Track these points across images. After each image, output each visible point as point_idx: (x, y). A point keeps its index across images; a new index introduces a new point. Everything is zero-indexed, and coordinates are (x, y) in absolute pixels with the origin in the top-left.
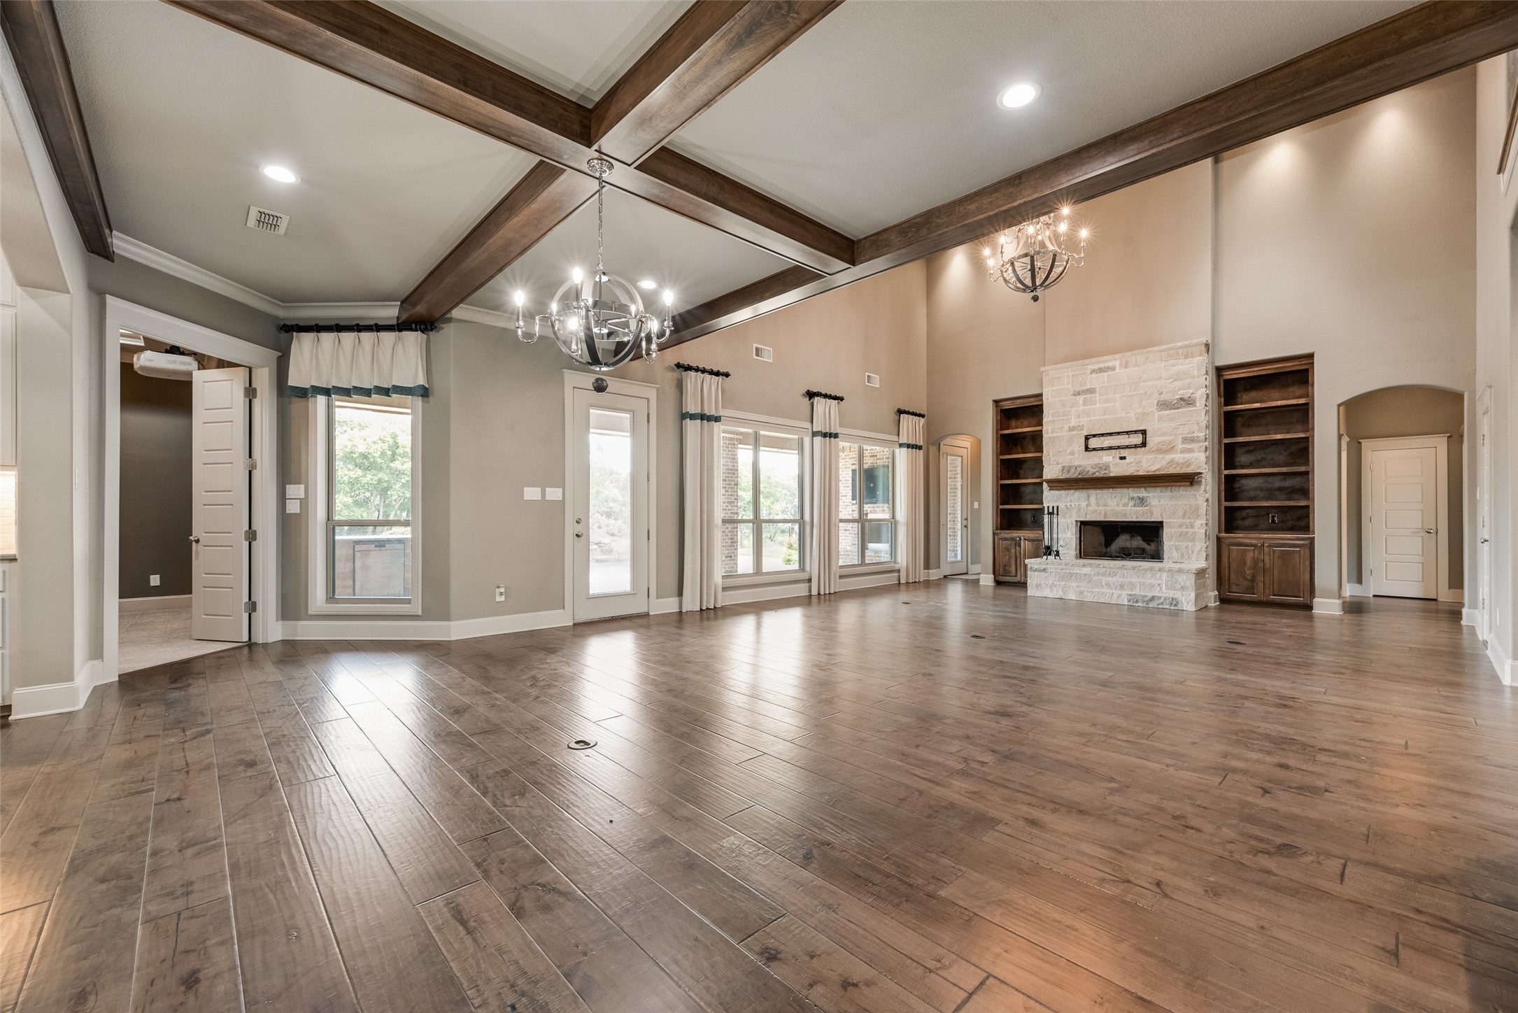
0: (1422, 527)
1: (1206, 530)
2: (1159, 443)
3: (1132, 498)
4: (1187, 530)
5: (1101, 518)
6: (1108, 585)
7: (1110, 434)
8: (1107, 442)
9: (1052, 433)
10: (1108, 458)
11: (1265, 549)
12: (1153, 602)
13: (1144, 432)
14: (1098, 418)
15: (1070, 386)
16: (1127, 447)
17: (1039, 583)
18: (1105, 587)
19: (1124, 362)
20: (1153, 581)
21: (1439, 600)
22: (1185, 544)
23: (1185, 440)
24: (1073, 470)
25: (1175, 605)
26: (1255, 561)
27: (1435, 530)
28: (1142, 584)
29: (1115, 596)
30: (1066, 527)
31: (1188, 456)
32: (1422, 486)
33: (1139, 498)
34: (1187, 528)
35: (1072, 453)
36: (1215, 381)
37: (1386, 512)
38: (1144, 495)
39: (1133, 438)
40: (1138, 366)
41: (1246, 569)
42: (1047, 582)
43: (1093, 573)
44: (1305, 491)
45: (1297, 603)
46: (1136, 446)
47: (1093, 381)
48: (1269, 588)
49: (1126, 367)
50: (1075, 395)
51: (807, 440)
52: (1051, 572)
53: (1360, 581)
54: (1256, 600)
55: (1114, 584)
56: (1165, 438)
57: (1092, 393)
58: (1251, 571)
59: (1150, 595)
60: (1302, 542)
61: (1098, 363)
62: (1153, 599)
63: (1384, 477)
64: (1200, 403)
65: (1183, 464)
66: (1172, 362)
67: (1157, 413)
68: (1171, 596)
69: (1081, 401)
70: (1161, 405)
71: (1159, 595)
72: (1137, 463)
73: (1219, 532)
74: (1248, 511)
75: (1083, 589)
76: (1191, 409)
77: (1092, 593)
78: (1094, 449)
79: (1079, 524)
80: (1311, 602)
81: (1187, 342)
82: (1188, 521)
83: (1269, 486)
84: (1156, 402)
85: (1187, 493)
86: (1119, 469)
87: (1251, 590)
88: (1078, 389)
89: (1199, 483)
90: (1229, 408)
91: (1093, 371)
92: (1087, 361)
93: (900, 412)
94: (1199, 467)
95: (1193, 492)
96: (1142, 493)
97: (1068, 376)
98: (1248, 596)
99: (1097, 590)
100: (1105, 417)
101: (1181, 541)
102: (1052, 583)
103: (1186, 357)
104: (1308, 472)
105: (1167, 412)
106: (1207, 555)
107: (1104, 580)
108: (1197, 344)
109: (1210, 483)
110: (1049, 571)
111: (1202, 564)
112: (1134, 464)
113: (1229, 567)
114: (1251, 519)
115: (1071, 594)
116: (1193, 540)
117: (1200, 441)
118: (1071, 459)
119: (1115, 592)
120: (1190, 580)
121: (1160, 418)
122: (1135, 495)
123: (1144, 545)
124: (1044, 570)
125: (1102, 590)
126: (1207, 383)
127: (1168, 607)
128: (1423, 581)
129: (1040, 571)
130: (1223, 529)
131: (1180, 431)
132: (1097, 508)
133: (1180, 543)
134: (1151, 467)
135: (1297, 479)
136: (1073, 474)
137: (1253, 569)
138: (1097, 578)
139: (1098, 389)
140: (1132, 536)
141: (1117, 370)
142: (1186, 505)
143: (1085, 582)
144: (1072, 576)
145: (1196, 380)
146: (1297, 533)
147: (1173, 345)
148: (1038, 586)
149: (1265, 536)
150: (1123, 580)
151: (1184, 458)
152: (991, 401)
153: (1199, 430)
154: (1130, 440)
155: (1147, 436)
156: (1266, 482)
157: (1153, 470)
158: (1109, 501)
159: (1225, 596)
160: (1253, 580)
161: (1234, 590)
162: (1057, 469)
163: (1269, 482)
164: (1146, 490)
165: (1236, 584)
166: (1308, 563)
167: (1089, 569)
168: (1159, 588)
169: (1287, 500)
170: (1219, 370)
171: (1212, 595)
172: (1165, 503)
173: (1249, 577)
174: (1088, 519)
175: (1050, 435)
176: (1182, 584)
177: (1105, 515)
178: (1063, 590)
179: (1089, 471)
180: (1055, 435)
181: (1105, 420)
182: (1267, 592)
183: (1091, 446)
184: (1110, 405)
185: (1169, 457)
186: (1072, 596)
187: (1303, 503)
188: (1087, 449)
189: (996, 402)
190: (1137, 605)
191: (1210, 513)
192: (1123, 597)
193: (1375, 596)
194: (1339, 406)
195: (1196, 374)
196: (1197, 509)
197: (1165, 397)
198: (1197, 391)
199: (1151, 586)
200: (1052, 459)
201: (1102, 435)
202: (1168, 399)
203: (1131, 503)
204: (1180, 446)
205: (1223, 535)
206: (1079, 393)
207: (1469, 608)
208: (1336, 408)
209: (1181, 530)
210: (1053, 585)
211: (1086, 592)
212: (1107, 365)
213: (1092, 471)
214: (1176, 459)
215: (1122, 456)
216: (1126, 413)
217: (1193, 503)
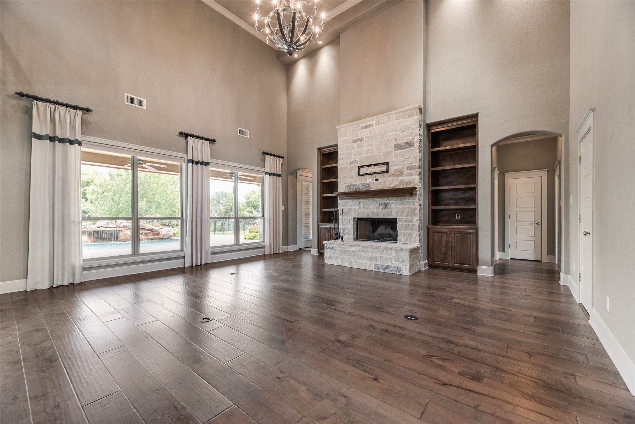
0: (534, 221)
1: (419, 224)
2: (395, 170)
3: (381, 204)
4: (409, 223)
5: (366, 216)
6: (364, 258)
7: (371, 165)
8: (369, 170)
9: (342, 165)
10: (369, 180)
11: (452, 235)
12: (387, 269)
13: (387, 164)
14: (364, 156)
15: (350, 137)
16: (379, 173)
17: (330, 256)
18: (363, 259)
19: (377, 121)
20: (387, 256)
21: (543, 261)
22: (408, 232)
24: (352, 187)
25: (399, 272)
26: (447, 242)
27: (541, 223)
28: (382, 258)
29: (368, 265)
30: (349, 221)
31: (410, 178)
32: (534, 198)
33: (385, 204)
34: (409, 222)
35: (352, 177)
36: (426, 132)
37: (517, 213)
38: (387, 202)
39: (382, 167)
40: (385, 123)
41: (442, 247)
42: (334, 256)
43: (356, 250)
44: (474, 200)
45: (469, 268)
46: (383, 173)
47: (363, 134)
48: (454, 259)
49: (379, 124)
50: (353, 142)
51: (184, 165)
52: (336, 249)
53: (504, 251)
54: (447, 266)
55: (367, 257)
56: (398, 167)
57: (362, 141)
58: (445, 248)
59: (386, 264)
60: (472, 231)
61: (365, 122)
62: (387, 267)
63: (516, 193)
64: (416, 145)
65: (407, 183)
66: (402, 120)
67: (394, 152)
68: (397, 266)
69: (356, 146)
70: (396, 147)
71: (391, 265)
72: (384, 182)
73: (429, 224)
74: (445, 212)
75: (351, 260)
76: (412, 149)
77: (356, 262)
78: (363, 175)
79: (356, 220)
80: (477, 268)
81: (409, 107)
82: (410, 218)
83: (456, 197)
84: (393, 145)
85: (410, 201)
86: (375, 186)
87: (444, 260)
88: (355, 139)
89: (416, 194)
90: (434, 150)
91: (362, 128)
92: (359, 122)
93: (265, 154)
94: (416, 185)
95: (413, 200)
96: (386, 201)
97: (350, 131)
98: (443, 264)
99: (359, 261)
100: (368, 155)
101: (406, 230)
102: (337, 256)
103: (409, 117)
104: (476, 187)
105: (399, 151)
106: (420, 239)
107: (363, 254)
108: (415, 108)
109: (422, 194)
110: (335, 248)
111: (416, 244)
112: (382, 183)
113: (433, 246)
114: (447, 217)
115: (346, 263)
116: (412, 230)
117: (416, 169)
118: (351, 181)
119: (368, 262)
120: (406, 256)
121: (396, 155)
122: (383, 202)
124: (332, 248)
125: (361, 261)
126: (421, 132)
127: (395, 272)
128: (534, 251)
129: (330, 249)
130: (431, 223)
131: (406, 163)
132: (364, 210)
133: (406, 232)
134: (391, 185)
135: (470, 193)
136: (352, 190)
137: (446, 247)
138: (359, 253)
139: (364, 138)
140: (386, 227)
141: (374, 127)
142: (409, 208)
143: (353, 256)
144: (346, 252)
145: (414, 130)
146: (470, 225)
147: (402, 109)
148: (330, 258)
149: (453, 227)
150: (372, 255)
151: (408, 179)
152: (316, 150)
153: (415, 162)
154: (381, 168)
155: (389, 166)
156: (454, 194)
157: (392, 186)
158: (370, 206)
159: (431, 264)
160: (446, 254)
161: (436, 260)
162: (345, 186)
163: (456, 195)
164: (388, 199)
165: (437, 257)
166: (475, 244)
167: (355, 248)
168: (390, 261)
169: (465, 205)
170: (429, 126)
171: (423, 264)
172: (398, 207)
173: (443, 252)
174: (360, 216)
175: (341, 167)
176: (403, 258)
177: (368, 214)
178: (342, 261)
180: (344, 166)
181: (368, 157)
182: (453, 261)
183: (361, 173)
184: (371, 147)
185: (400, 178)
187: (472, 207)
188: (359, 175)
189: (320, 149)
190: (379, 271)
191: (422, 213)
192: (372, 265)
193: (511, 259)
194: (492, 146)
195: (414, 127)
196: (415, 211)
197: (399, 142)
198: (415, 137)
199: (387, 259)
200: (342, 181)
201: (366, 166)
202: (400, 143)
203: (381, 207)
204: (406, 172)
205: (431, 226)
206: (355, 141)
207: (565, 274)
208: (490, 147)
209: (406, 223)
211: (353, 262)
212: (369, 124)
213: (361, 188)
214: (404, 180)
215: (376, 178)
216: (379, 152)
217: (413, 207)
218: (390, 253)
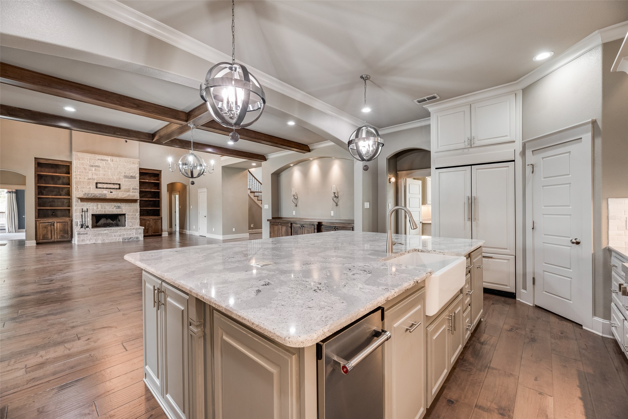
2: (125, 189)
3: (115, 206)
4: (134, 216)
5: (103, 213)
7: (107, 183)
8: (105, 186)
10: (105, 192)
11: (151, 220)
13: (119, 184)
14: (101, 177)
15: (87, 162)
16: (113, 189)
17: (83, 239)
18: (114, 237)
19: (112, 159)
22: (133, 221)
23: (133, 189)
25: (138, 239)
26: (149, 224)
28: (127, 234)
31: (134, 194)
33: (118, 206)
35: (90, 188)
39: (116, 186)
40: (117, 162)
41: (146, 227)
42: (87, 238)
43: (109, 232)
45: (159, 234)
46: (117, 189)
47: (99, 163)
49: (113, 161)
50: (90, 166)
52: (89, 234)
54: (149, 235)
55: (117, 235)
56: (127, 187)
57: (98, 167)
59: (130, 237)
60: (159, 218)
61: (101, 157)
62: (131, 238)
65: (133, 196)
66: (129, 164)
67: (124, 179)
68: (136, 236)
69: (94, 169)
70: (125, 177)
72: (117, 194)
74: (143, 210)
75: (104, 239)
76: (135, 179)
77: (108, 239)
78: (100, 188)
79: (94, 215)
80: (162, 234)
82: (134, 213)
84: (123, 176)
85: (133, 205)
86: (109, 196)
87: (147, 232)
88: (92, 164)
89: (136, 202)
91: (99, 160)
92: (96, 155)
94: (138, 197)
95: (136, 205)
96: (119, 204)
97: (88, 158)
98: (147, 234)
99: (110, 238)
101: (131, 220)
104: (160, 200)
105: (127, 179)
106: (139, 223)
108: (137, 161)
111: (138, 226)
116: (136, 219)
117: (138, 190)
118: (88, 191)
120: (142, 231)
121: (125, 181)
122: (116, 205)
123: (111, 222)
127: (135, 240)
129: (84, 234)
131: (131, 186)
132: (101, 209)
136: (90, 196)
137: (148, 226)
139: (101, 166)
140: (107, 219)
141: (109, 162)
142: (133, 209)
143: (105, 236)
144: (99, 234)
145: (135, 171)
146: (158, 216)
149: (151, 217)
150: (121, 233)
152: (32, 158)
153: (137, 186)
154: (114, 186)
155: (121, 186)
157: (123, 197)
158: (106, 207)
160: (148, 230)
162: (82, 194)
166: (161, 224)
167: (107, 231)
168: (132, 235)
172: (126, 208)
174: (97, 213)
175: (78, 180)
176: (140, 232)
177: (105, 212)
178: (95, 240)
179: (97, 196)
180: (81, 180)
181: (104, 178)
182: (151, 232)
183: (98, 186)
184: (106, 173)
185: (128, 193)
186: (100, 242)
187: (158, 208)
189: (36, 159)
194: (167, 185)
196: (137, 210)
197: (126, 174)
198: (137, 174)
199: (130, 234)
200: (80, 190)
201: (103, 183)
203: (115, 208)
204: (132, 191)
206: (92, 166)
209: (132, 216)
210: (91, 239)
211: (105, 240)
212: (105, 159)
213: (98, 196)
214: (131, 195)
215: (111, 191)
216: (113, 177)
217: (136, 208)
218: (132, 231)
